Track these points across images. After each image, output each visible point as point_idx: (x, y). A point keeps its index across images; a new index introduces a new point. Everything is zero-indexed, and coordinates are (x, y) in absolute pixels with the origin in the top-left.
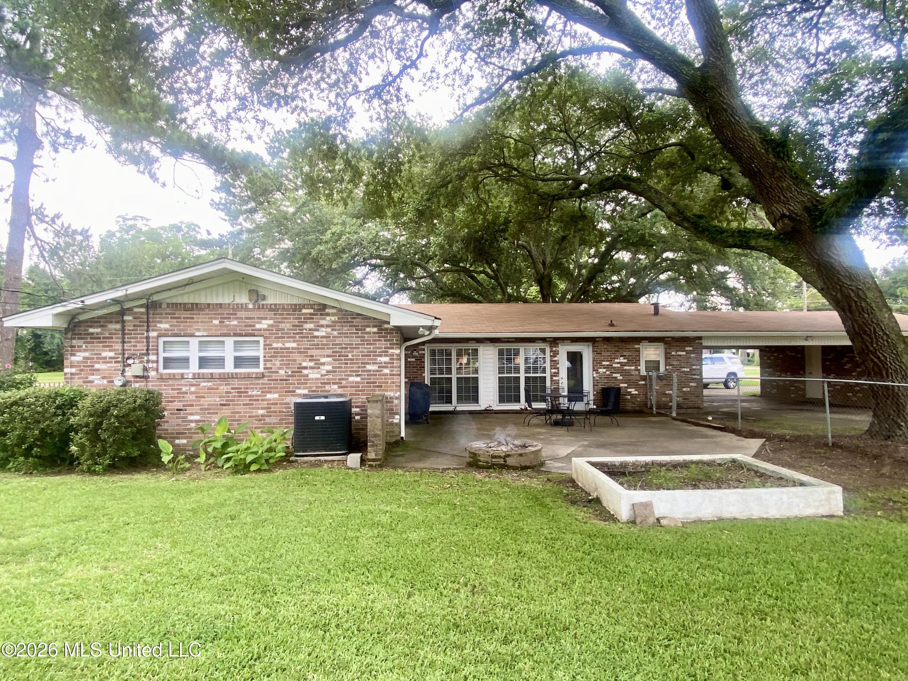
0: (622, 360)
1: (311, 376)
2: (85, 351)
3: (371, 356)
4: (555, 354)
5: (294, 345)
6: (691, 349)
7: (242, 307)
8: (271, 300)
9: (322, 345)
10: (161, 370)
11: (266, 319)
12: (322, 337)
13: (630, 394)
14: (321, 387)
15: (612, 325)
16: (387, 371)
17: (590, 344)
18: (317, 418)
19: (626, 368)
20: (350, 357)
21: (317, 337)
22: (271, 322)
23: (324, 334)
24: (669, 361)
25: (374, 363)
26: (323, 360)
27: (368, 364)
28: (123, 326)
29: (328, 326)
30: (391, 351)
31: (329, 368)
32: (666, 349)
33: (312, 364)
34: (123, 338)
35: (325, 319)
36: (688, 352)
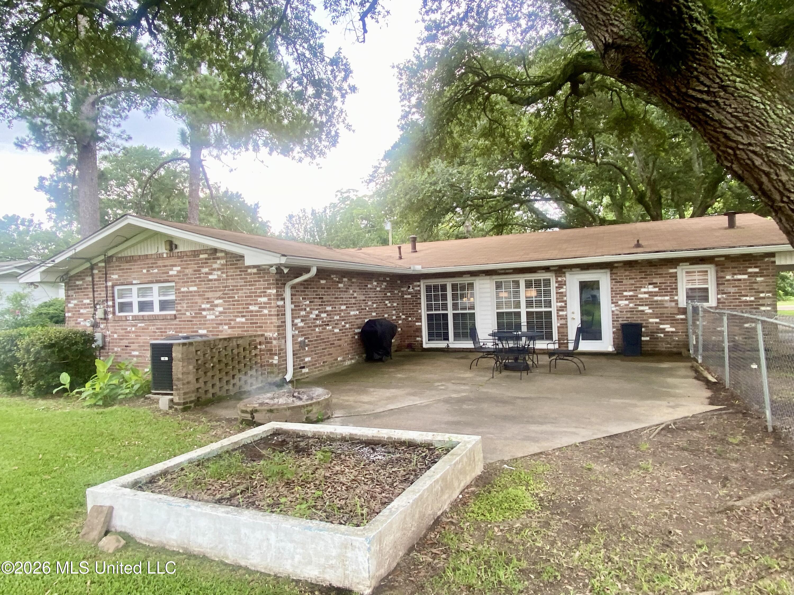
0: (651, 288)
1: (208, 317)
2: (75, 299)
3: (253, 297)
4: (561, 285)
5: (195, 289)
6: (757, 270)
7: (160, 257)
8: (181, 249)
9: (215, 287)
10: (118, 314)
11: (175, 266)
12: (215, 280)
13: (663, 331)
14: (216, 328)
15: (638, 245)
16: (266, 311)
17: (608, 271)
18: (163, 359)
19: (656, 298)
20: (236, 298)
21: (211, 280)
22: (179, 268)
23: (215, 277)
24: (721, 288)
25: (255, 304)
26: (217, 302)
27: (250, 304)
28: (93, 279)
29: (219, 269)
30: (269, 291)
31: (221, 309)
32: (717, 272)
33: (208, 306)
34: (93, 288)
35: (216, 263)
36: (752, 275)
